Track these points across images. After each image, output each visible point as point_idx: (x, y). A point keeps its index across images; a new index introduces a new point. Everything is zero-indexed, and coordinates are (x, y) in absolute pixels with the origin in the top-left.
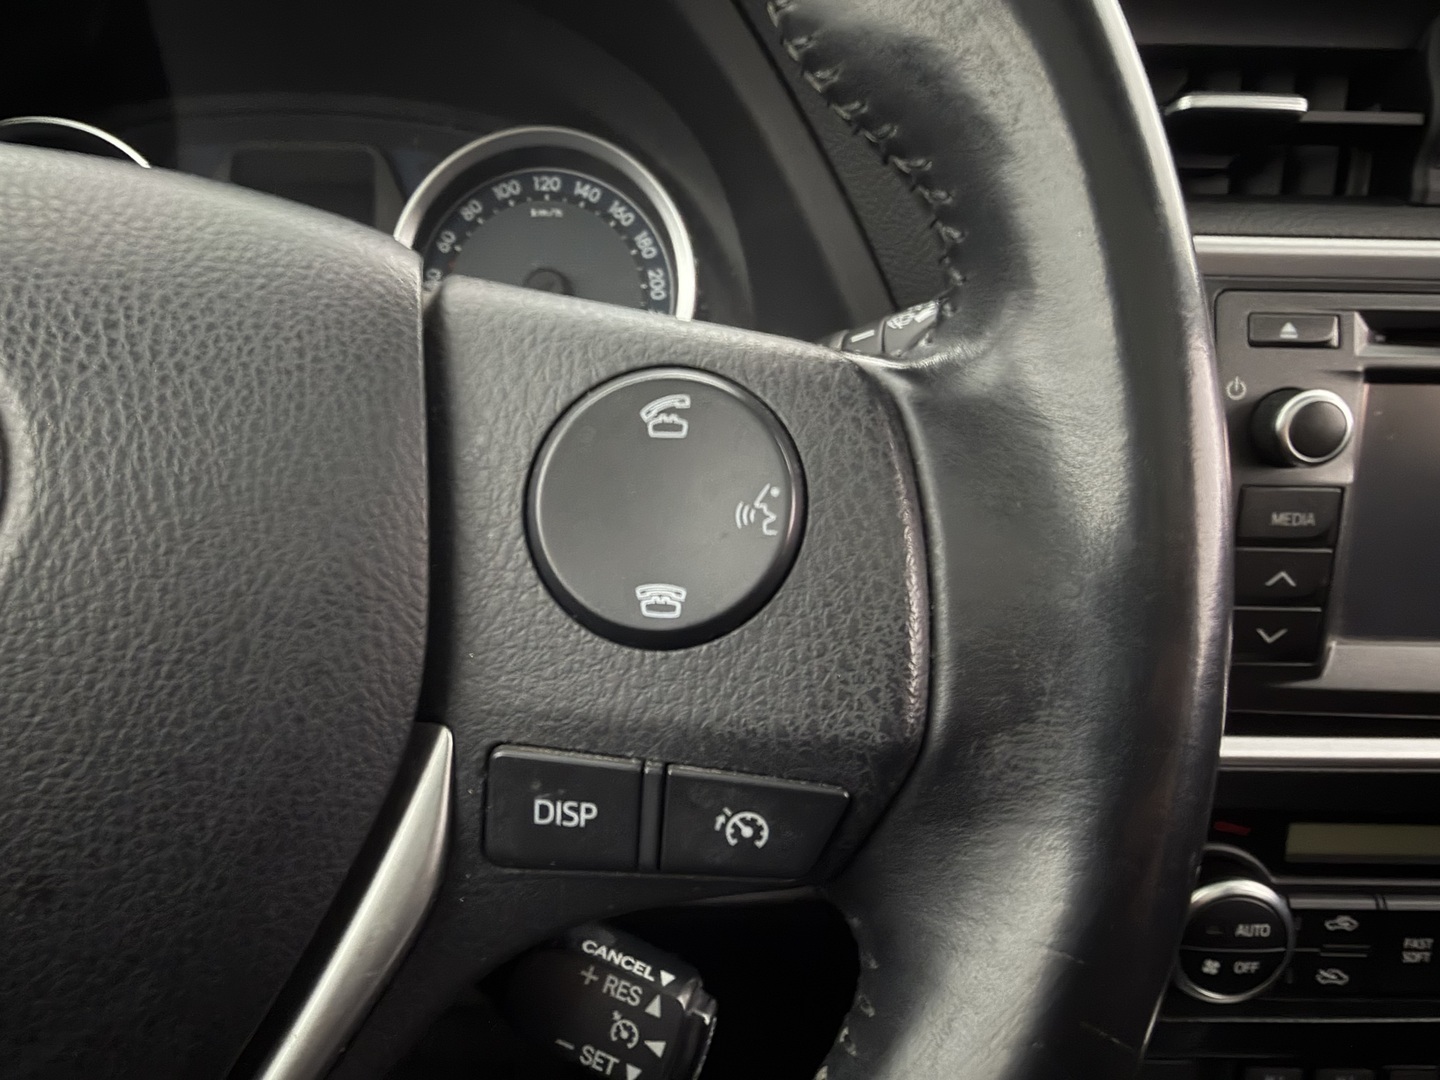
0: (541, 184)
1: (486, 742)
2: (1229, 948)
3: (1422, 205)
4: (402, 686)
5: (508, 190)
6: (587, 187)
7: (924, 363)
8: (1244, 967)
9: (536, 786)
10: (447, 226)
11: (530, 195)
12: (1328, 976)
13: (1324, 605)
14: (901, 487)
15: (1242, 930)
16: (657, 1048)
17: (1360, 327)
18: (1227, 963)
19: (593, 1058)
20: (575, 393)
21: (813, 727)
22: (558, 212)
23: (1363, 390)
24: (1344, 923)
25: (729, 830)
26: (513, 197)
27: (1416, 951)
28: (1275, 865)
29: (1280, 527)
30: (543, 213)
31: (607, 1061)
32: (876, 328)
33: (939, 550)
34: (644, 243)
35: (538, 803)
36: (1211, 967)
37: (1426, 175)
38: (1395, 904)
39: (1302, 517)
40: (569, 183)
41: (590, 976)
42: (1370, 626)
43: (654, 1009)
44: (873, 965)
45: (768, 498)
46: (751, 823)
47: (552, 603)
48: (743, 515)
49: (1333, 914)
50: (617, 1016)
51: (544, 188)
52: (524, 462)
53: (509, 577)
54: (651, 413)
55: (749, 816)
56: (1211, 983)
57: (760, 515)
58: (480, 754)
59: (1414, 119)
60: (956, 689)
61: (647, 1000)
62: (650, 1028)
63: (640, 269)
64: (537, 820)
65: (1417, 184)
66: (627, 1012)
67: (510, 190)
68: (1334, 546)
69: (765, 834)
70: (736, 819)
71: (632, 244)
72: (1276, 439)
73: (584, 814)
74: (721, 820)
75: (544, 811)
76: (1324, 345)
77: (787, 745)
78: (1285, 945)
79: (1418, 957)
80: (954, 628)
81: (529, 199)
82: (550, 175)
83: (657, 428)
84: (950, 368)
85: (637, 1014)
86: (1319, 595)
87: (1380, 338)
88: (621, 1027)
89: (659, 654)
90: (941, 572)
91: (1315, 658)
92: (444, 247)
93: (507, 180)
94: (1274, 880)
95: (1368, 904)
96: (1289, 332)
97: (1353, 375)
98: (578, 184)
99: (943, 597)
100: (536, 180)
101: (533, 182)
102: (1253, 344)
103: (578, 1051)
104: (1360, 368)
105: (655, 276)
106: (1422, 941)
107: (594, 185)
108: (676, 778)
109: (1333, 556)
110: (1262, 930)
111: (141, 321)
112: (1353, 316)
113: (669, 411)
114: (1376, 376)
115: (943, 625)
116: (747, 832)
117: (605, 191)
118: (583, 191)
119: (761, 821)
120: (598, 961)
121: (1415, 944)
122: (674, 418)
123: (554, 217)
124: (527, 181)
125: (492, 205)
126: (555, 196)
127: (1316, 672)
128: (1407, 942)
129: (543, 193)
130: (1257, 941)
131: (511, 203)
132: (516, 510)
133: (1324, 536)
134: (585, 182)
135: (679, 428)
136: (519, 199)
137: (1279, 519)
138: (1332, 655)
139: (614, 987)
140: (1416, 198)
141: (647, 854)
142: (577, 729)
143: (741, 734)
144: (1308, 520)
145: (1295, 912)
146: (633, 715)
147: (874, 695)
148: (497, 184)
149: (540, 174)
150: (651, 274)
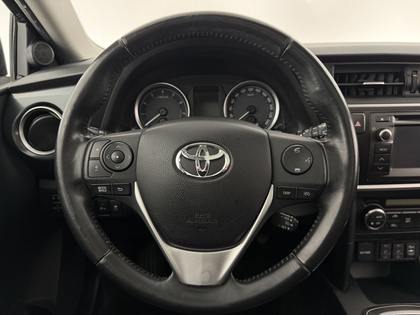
1: (277, 186)
2: (375, 220)
3: (404, 97)
4: (269, 180)
5: (243, 91)
7: (325, 141)
8: (378, 223)
9: (284, 190)
10: (233, 98)
11: (248, 92)
12: (393, 225)
13: (389, 163)
14: (323, 157)
15: (377, 217)
16: (292, 225)
17: (394, 118)
18: (375, 223)
19: (283, 227)
20: (286, 148)
21: (314, 183)
22: (253, 95)
23: (393, 129)
24: (396, 216)
25: (305, 194)
27: (408, 220)
28: (384, 207)
29: (381, 151)
30: (250, 95)
31: (285, 227)
32: (316, 127)
33: (328, 164)
34: (269, 100)
35: (284, 192)
36: (372, 223)
37: (405, 92)
38: (404, 213)
39: (384, 149)
40: (255, 89)
41: (282, 217)
42: (396, 166)
43: (291, 220)
44: (321, 209)
45: (309, 159)
46: (308, 193)
47: (285, 171)
48: (306, 161)
49: (394, 215)
50: (286, 221)
52: (281, 155)
53: (280, 168)
54: (295, 150)
55: (307, 192)
56: (372, 226)
57: (308, 161)
58: (277, 187)
59: (402, 83)
60: (330, 179)
61: (290, 219)
62: (290, 223)
63: (268, 105)
64: (284, 194)
65: (403, 93)
66: (287, 221)
68: (390, 153)
69: (309, 194)
70: (306, 193)
71: (266, 100)
72: (379, 137)
73: (289, 193)
74: (304, 193)
75: (284, 193)
76: (388, 121)
77: (312, 185)
78: (384, 219)
79: (408, 221)
80: (330, 172)
81: (247, 93)
82: (251, 88)
83: (296, 151)
84: (328, 142)
85: (289, 221)
86: (388, 161)
87: (398, 119)
88: (287, 223)
89: (297, 176)
90: (328, 166)
91: (388, 171)
92: (232, 102)
93: (243, 89)
94: (383, 209)
95: (400, 213)
96: (382, 119)
97: (392, 126)
99: (328, 169)
100: (248, 89)
102: (377, 122)
103: (281, 226)
104: (393, 125)
105: (271, 106)
106: (409, 218)
107: (259, 89)
108: (300, 189)
109: (390, 155)
110: (381, 217)
111: (242, 143)
112: (392, 117)
113: (297, 150)
114: (397, 126)
115: (328, 172)
116: (307, 194)
117: (261, 90)
118: (257, 90)
119: (309, 193)
120: (283, 215)
121: (408, 219)
122: (298, 150)
123: (252, 96)
124: (247, 89)
125: (241, 94)
126: (252, 92)
127: (388, 174)
128: (406, 219)
129: (250, 91)
130: (380, 219)
131: (244, 94)
132: (280, 160)
133: (389, 152)
134: (257, 89)
135: (298, 151)
136: (245, 93)
137: (381, 150)
138: (391, 171)
139: (285, 218)
140: (403, 96)
141: (296, 197)
142: (288, 184)
143: (307, 184)
144: (386, 150)
145: (387, 215)
146: (294, 182)
147: (321, 179)
148: (241, 90)
150: (270, 105)
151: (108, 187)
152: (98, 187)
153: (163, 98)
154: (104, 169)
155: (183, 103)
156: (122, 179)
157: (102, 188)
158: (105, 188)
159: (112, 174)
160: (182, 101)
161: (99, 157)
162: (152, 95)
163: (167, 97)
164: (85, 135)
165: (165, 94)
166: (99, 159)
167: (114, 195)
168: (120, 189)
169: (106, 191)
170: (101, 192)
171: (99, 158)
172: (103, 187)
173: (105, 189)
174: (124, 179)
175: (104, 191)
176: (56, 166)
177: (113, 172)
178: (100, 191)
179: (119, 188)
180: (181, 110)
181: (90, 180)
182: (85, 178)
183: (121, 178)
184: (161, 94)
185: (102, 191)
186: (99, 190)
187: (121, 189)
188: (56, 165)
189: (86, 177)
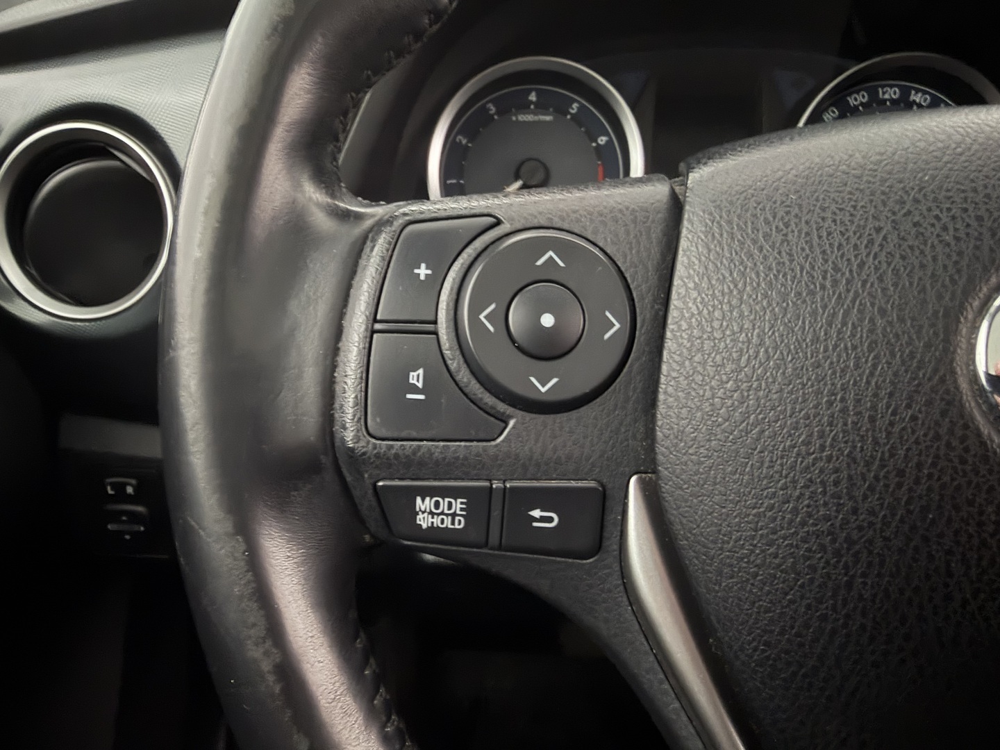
0: (884, 93)
6: (920, 95)
11: (875, 102)
26: (862, 104)
40: (904, 92)
51: (887, 96)
67: (860, 98)
82: (891, 86)
93: (858, 91)
98: (913, 92)
100: (880, 90)
101: (878, 92)
107: (925, 93)
117: (933, 97)
118: (916, 97)
124: (873, 93)
125: (846, 110)
126: (894, 102)
129: (886, 101)
131: (861, 108)
134: (917, 91)
136: (867, 105)
148: (850, 95)
149: (883, 87)
151: (479, 502)
152: (419, 500)
153: (534, 122)
154: (461, 389)
155: (610, 142)
156: (559, 458)
157: (437, 505)
158: (458, 505)
159: (506, 424)
160: (607, 134)
161: (432, 318)
162: (492, 109)
163: (548, 118)
164: (333, 196)
165: (541, 107)
166: (430, 327)
167: (500, 548)
168: (543, 519)
169: (457, 526)
170: (432, 528)
171: (435, 322)
172: (444, 504)
173: (454, 515)
174: (569, 457)
175: (448, 522)
176: (172, 366)
177: (509, 410)
178: (424, 521)
179: (536, 513)
180: (600, 170)
181: (377, 456)
182: (343, 441)
183: (555, 450)
184: (524, 107)
185: (437, 521)
186: (420, 516)
187: (550, 520)
188: (172, 354)
189: (349, 435)
